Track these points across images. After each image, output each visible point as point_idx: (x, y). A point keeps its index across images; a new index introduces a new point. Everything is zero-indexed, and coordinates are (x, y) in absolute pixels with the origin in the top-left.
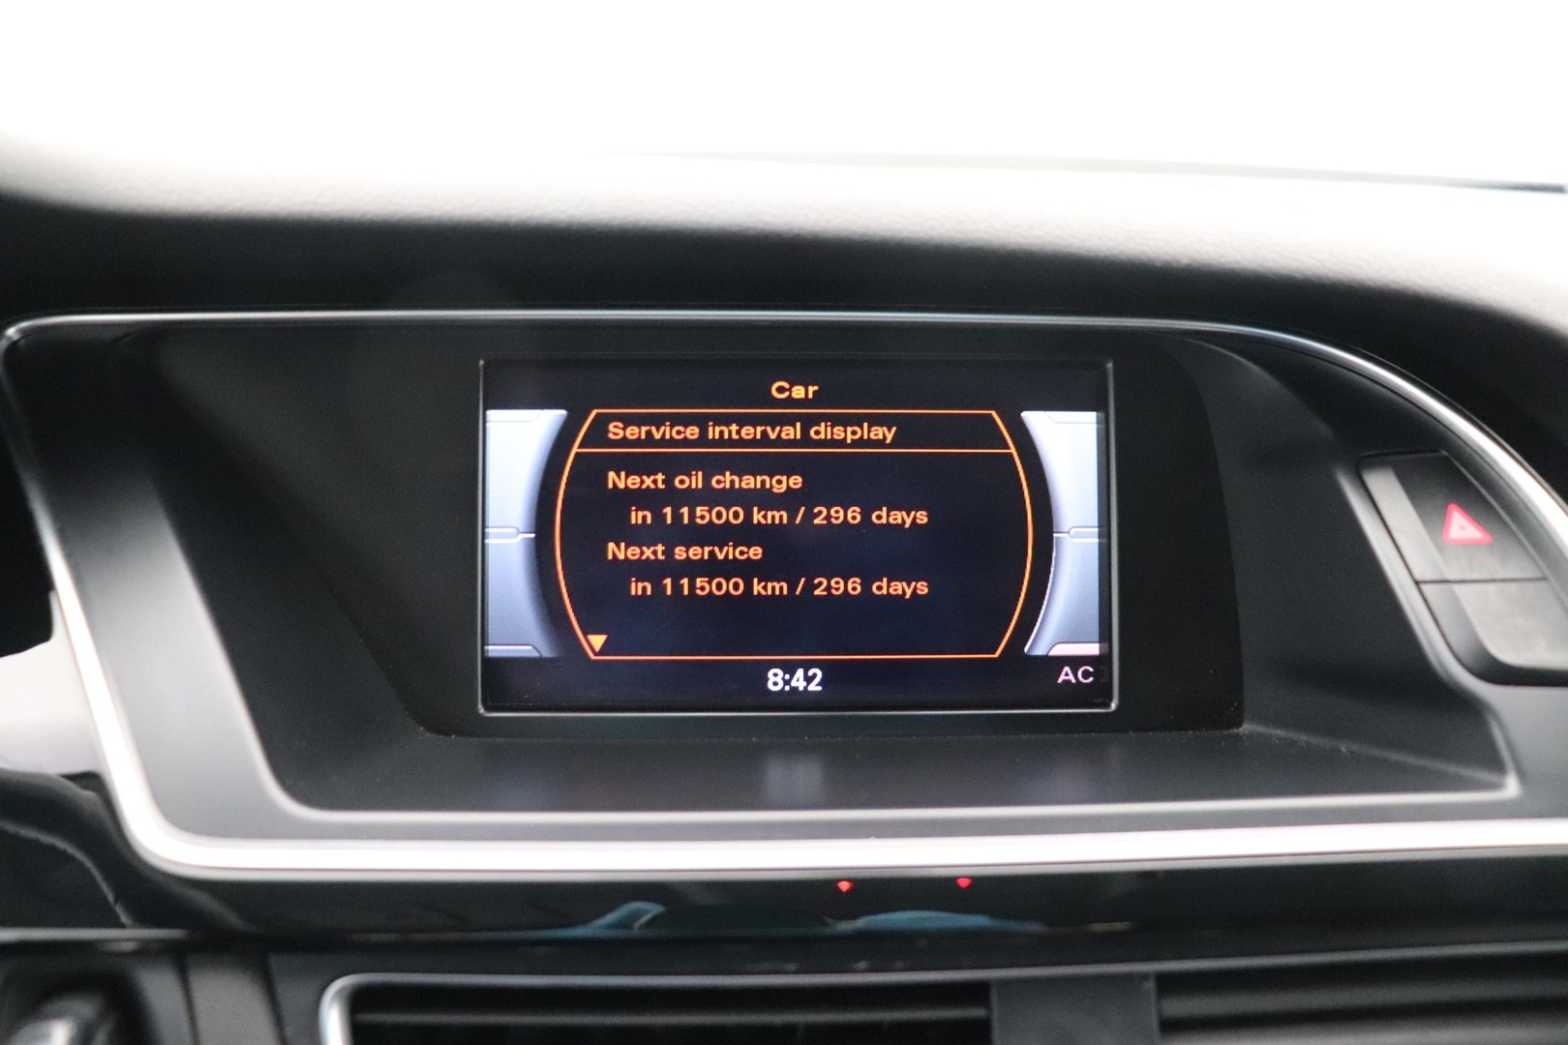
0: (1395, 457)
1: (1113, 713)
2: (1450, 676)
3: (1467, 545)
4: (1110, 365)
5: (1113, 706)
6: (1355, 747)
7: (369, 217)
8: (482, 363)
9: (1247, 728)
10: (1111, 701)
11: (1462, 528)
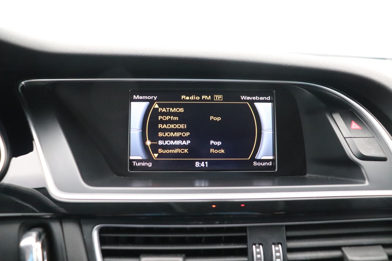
0: (339, 111)
1: (276, 172)
2: (353, 159)
3: (356, 129)
4: (274, 92)
5: (276, 170)
6: (332, 177)
7: (107, 54)
8: (130, 90)
9: (307, 175)
10: (275, 169)
11: (355, 126)
